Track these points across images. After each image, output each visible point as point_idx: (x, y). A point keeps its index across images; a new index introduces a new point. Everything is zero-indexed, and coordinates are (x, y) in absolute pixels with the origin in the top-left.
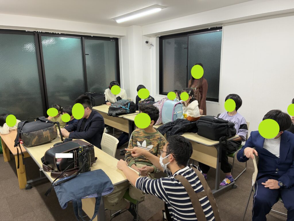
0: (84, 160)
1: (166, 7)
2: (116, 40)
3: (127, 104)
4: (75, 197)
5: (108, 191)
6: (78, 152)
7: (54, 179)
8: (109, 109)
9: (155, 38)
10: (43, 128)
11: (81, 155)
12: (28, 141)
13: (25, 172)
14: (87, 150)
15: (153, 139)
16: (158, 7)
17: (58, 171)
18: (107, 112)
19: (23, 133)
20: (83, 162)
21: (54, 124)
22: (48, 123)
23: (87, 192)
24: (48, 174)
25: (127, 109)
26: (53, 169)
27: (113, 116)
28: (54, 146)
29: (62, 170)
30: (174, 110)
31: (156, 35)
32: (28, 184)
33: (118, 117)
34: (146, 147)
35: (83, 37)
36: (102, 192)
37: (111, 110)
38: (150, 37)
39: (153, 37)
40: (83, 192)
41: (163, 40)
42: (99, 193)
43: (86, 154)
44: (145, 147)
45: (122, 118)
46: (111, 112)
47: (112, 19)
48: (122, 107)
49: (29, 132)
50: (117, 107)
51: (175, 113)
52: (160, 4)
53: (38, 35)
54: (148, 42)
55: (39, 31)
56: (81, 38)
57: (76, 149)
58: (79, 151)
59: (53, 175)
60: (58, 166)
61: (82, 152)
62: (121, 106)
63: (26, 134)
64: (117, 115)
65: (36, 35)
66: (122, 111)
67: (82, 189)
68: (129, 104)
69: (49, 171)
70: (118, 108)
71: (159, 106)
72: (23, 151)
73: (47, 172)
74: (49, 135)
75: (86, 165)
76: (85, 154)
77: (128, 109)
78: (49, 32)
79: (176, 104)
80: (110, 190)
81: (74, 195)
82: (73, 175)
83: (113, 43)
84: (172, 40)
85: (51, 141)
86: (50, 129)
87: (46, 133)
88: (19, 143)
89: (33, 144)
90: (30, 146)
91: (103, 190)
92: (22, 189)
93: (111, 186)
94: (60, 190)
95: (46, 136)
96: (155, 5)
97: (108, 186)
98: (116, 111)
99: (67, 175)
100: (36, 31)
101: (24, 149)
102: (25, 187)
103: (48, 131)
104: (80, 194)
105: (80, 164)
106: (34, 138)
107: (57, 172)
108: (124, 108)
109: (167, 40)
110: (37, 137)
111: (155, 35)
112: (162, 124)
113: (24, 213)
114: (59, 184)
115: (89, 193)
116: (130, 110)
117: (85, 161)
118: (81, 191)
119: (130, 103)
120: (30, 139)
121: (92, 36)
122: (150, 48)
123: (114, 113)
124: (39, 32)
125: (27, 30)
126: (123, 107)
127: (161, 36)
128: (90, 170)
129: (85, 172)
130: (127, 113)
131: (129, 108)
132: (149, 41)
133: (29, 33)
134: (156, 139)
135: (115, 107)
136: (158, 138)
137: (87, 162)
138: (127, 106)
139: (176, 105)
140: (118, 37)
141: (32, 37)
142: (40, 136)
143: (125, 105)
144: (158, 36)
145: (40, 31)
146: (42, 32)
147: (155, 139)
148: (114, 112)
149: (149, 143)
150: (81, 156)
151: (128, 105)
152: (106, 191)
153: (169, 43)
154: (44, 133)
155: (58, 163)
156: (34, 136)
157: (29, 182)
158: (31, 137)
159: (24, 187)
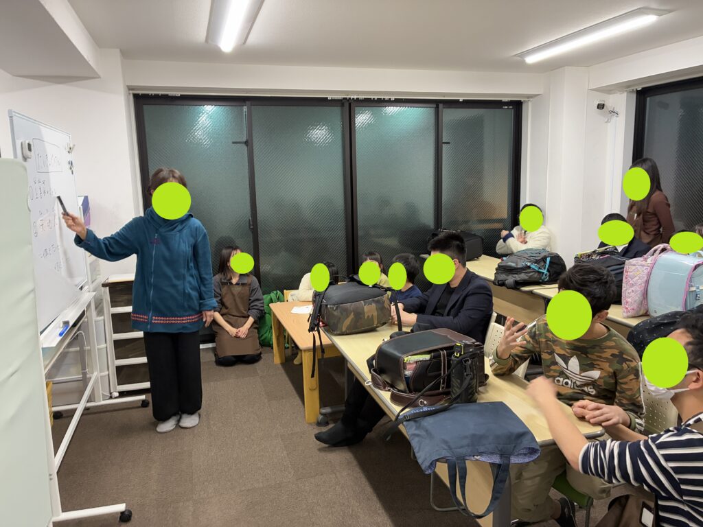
0: (467, 375)
1: (670, 11)
2: (517, 107)
3: (544, 259)
4: (453, 452)
5: (525, 454)
6: (450, 355)
7: (401, 408)
8: (496, 269)
9: (625, 94)
10: (365, 298)
11: (460, 362)
12: (336, 321)
13: (318, 388)
14: (471, 352)
15: (598, 356)
16: (648, 14)
17: (408, 392)
18: (493, 278)
19: (327, 306)
20: (462, 380)
21: (386, 291)
22: (374, 289)
23: (477, 447)
24: (385, 396)
25: (543, 273)
26: (392, 386)
27: (508, 288)
28: (391, 337)
29: (417, 390)
30: (691, 279)
31: (628, 87)
32: (322, 414)
33: (518, 289)
34: (580, 373)
35: (439, 105)
36: (512, 454)
37: (502, 273)
38: (610, 94)
39: (620, 91)
40: (468, 446)
41: (648, 99)
42: (505, 455)
43: (470, 362)
44: (578, 373)
45: (531, 293)
46: (503, 277)
47: (515, 55)
48: (529, 267)
49: (337, 304)
50: (517, 265)
51: (694, 289)
52: (654, 6)
53: (350, 105)
54: (604, 104)
55: (352, 97)
56: (435, 106)
57: (446, 348)
58: (453, 353)
59: (395, 398)
60: (407, 379)
61: (460, 355)
62: (529, 264)
63: (333, 308)
64: (518, 285)
65: (347, 105)
66: (530, 277)
67: (466, 437)
68: (548, 259)
69: (384, 388)
70: (519, 268)
71: (643, 266)
72: (323, 343)
73: (381, 390)
74: (375, 314)
75: (469, 387)
76: (468, 360)
77: (545, 271)
78: (372, 97)
79: (696, 263)
80: (531, 453)
81: (449, 447)
82: (438, 404)
83: (509, 113)
84: (674, 98)
85: (379, 327)
86: (377, 302)
87: (370, 309)
88: (318, 325)
89: (344, 329)
90: (338, 332)
91: (513, 450)
92: (310, 424)
93: (533, 446)
94: (417, 432)
95: (368, 316)
96: (639, 9)
97: (525, 443)
98: (515, 275)
99: (425, 402)
100: (348, 97)
101: (326, 340)
102: (316, 421)
103: (374, 305)
104: (462, 447)
105: (455, 382)
106: (348, 317)
107: (405, 392)
108: (537, 269)
109: (658, 98)
110: (352, 316)
111: (625, 86)
112: (646, 314)
113: (317, 474)
114: (413, 418)
115: (482, 449)
116: (550, 275)
117: (468, 378)
118: (465, 442)
119: (551, 258)
120: (340, 318)
121: (461, 99)
122: (607, 122)
123: (510, 279)
124: (353, 99)
125: (330, 97)
126: (533, 266)
127: (643, 88)
128: (475, 401)
129: (466, 402)
130: (543, 280)
131: (548, 271)
132: (606, 104)
133: (334, 102)
134: (606, 358)
135: (513, 265)
136: (613, 355)
137: (471, 379)
138: (542, 263)
139: (696, 267)
140: (522, 99)
141: (337, 111)
142: (359, 314)
143: (537, 262)
144: (635, 88)
145: (355, 97)
146: (358, 99)
147: (604, 355)
148: (510, 276)
149: (587, 365)
150: (459, 365)
151: (545, 262)
152: (521, 454)
153: (665, 106)
154: (366, 308)
155: (408, 373)
156: (346, 312)
157: (324, 411)
158: (342, 314)
159: (313, 420)
